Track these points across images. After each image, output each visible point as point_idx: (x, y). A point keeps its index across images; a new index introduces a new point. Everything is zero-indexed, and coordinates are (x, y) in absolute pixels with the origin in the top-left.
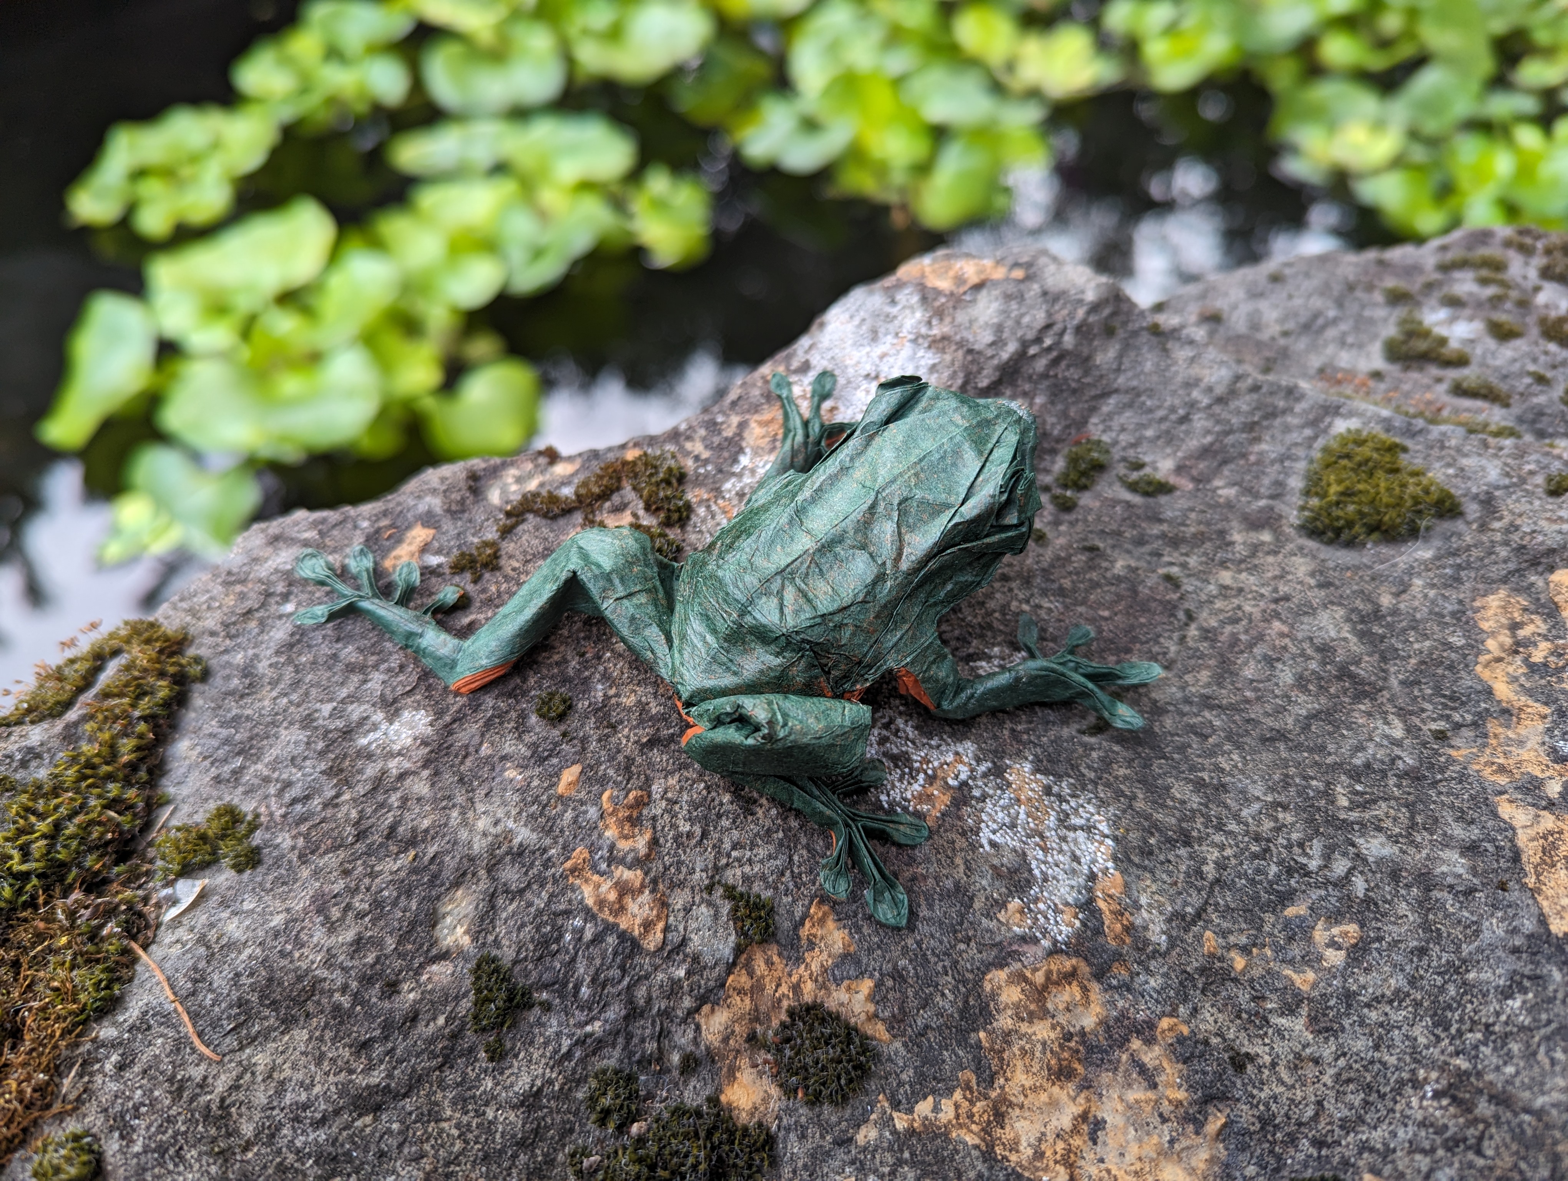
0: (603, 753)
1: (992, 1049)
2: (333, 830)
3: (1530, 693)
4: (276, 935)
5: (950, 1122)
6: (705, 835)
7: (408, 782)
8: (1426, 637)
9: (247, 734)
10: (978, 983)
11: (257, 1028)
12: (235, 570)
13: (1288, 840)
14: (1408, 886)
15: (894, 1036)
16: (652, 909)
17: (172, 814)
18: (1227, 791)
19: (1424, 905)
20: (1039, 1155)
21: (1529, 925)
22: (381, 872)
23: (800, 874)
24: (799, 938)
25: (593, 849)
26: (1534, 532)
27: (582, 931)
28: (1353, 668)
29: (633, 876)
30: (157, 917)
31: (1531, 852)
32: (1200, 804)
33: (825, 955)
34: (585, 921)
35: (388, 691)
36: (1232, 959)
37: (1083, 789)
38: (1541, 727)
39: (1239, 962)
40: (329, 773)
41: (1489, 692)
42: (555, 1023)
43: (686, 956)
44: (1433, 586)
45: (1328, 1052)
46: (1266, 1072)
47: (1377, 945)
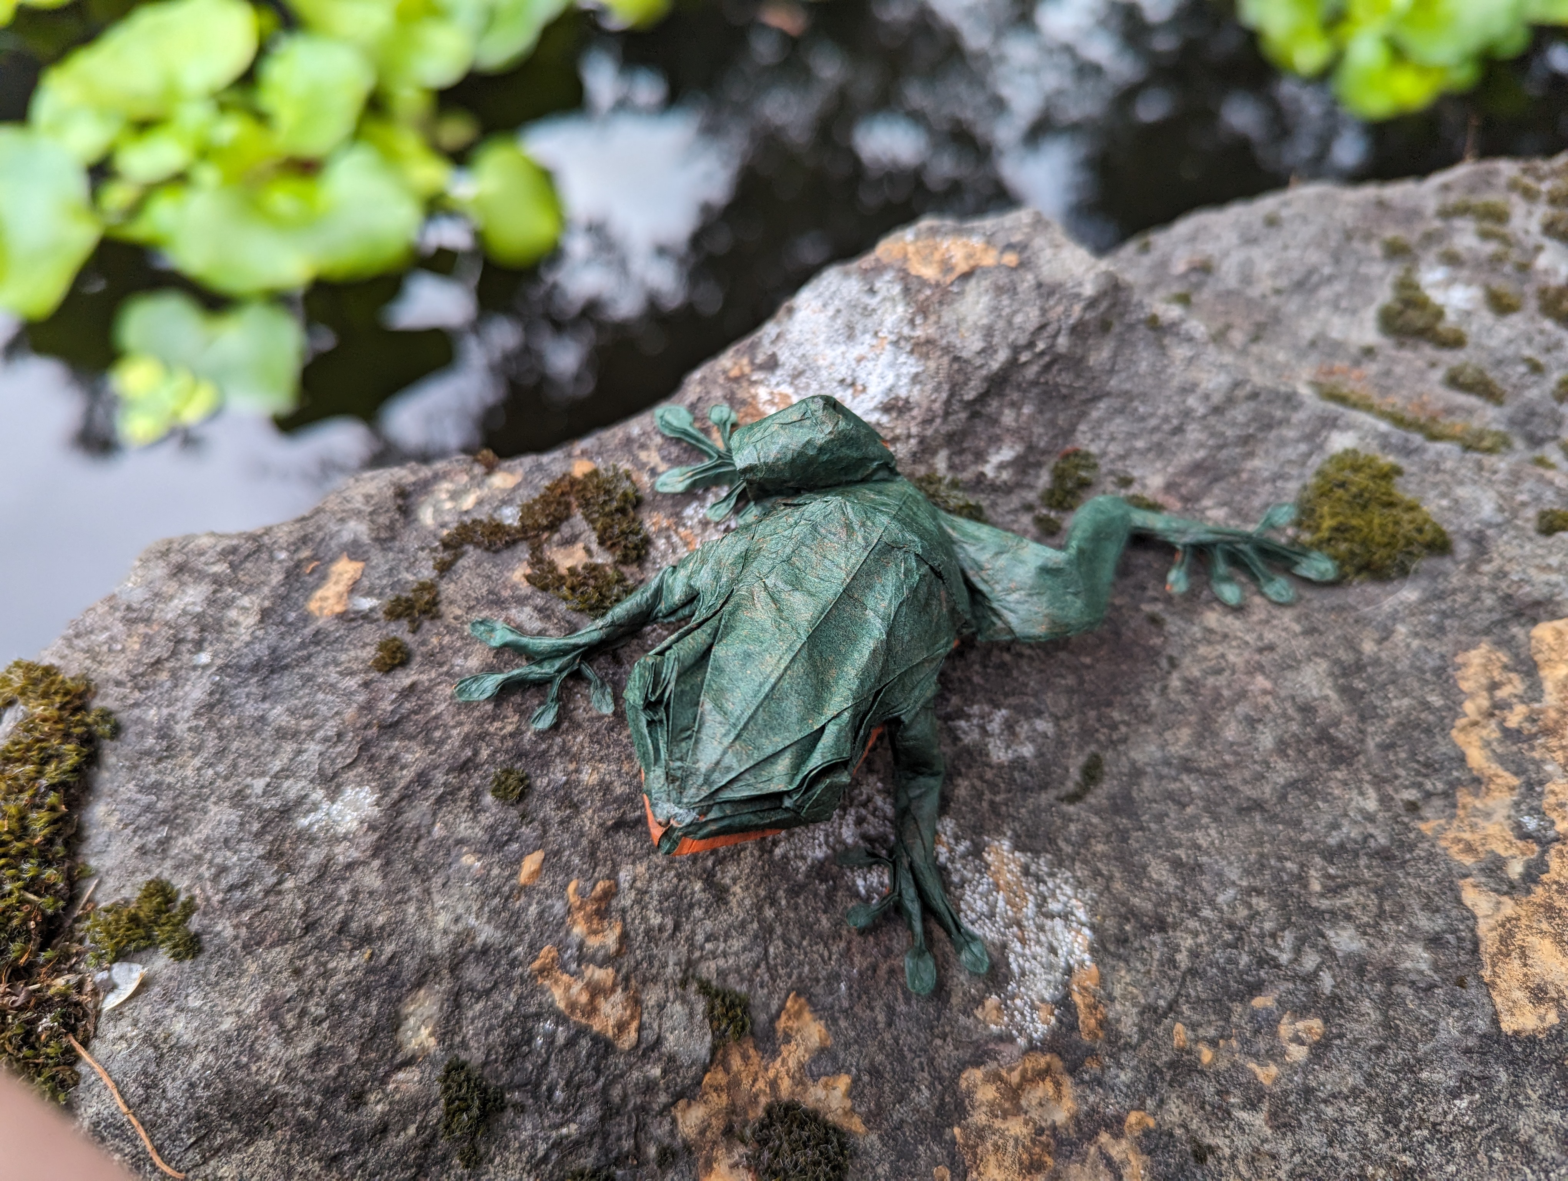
0: (566, 836)
1: (966, 1145)
2: (278, 921)
3: (1501, 760)
4: (229, 1042)
6: (677, 927)
7: (357, 873)
8: (1405, 694)
9: (170, 804)
10: (954, 1080)
11: (219, 1141)
12: (135, 606)
13: (1261, 929)
14: (1372, 981)
15: (870, 1129)
16: (625, 1009)
17: (97, 886)
18: (1202, 873)
19: (1386, 1002)
21: (1482, 1025)
22: (335, 971)
23: (776, 965)
24: (774, 1030)
25: (561, 947)
26: (1522, 580)
27: (553, 1034)
28: (1332, 731)
29: (603, 975)
30: (95, 1006)
31: (1489, 943)
32: (1177, 887)
33: (801, 1051)
34: (557, 1024)
35: (326, 764)
36: (1200, 1052)
37: (1060, 865)
38: (1509, 798)
39: (1206, 1055)
40: (268, 857)
41: (1462, 759)
42: (529, 1126)
43: (661, 1055)
44: (1416, 635)
45: (1284, 1147)
46: (1225, 1164)
47: (1338, 1042)
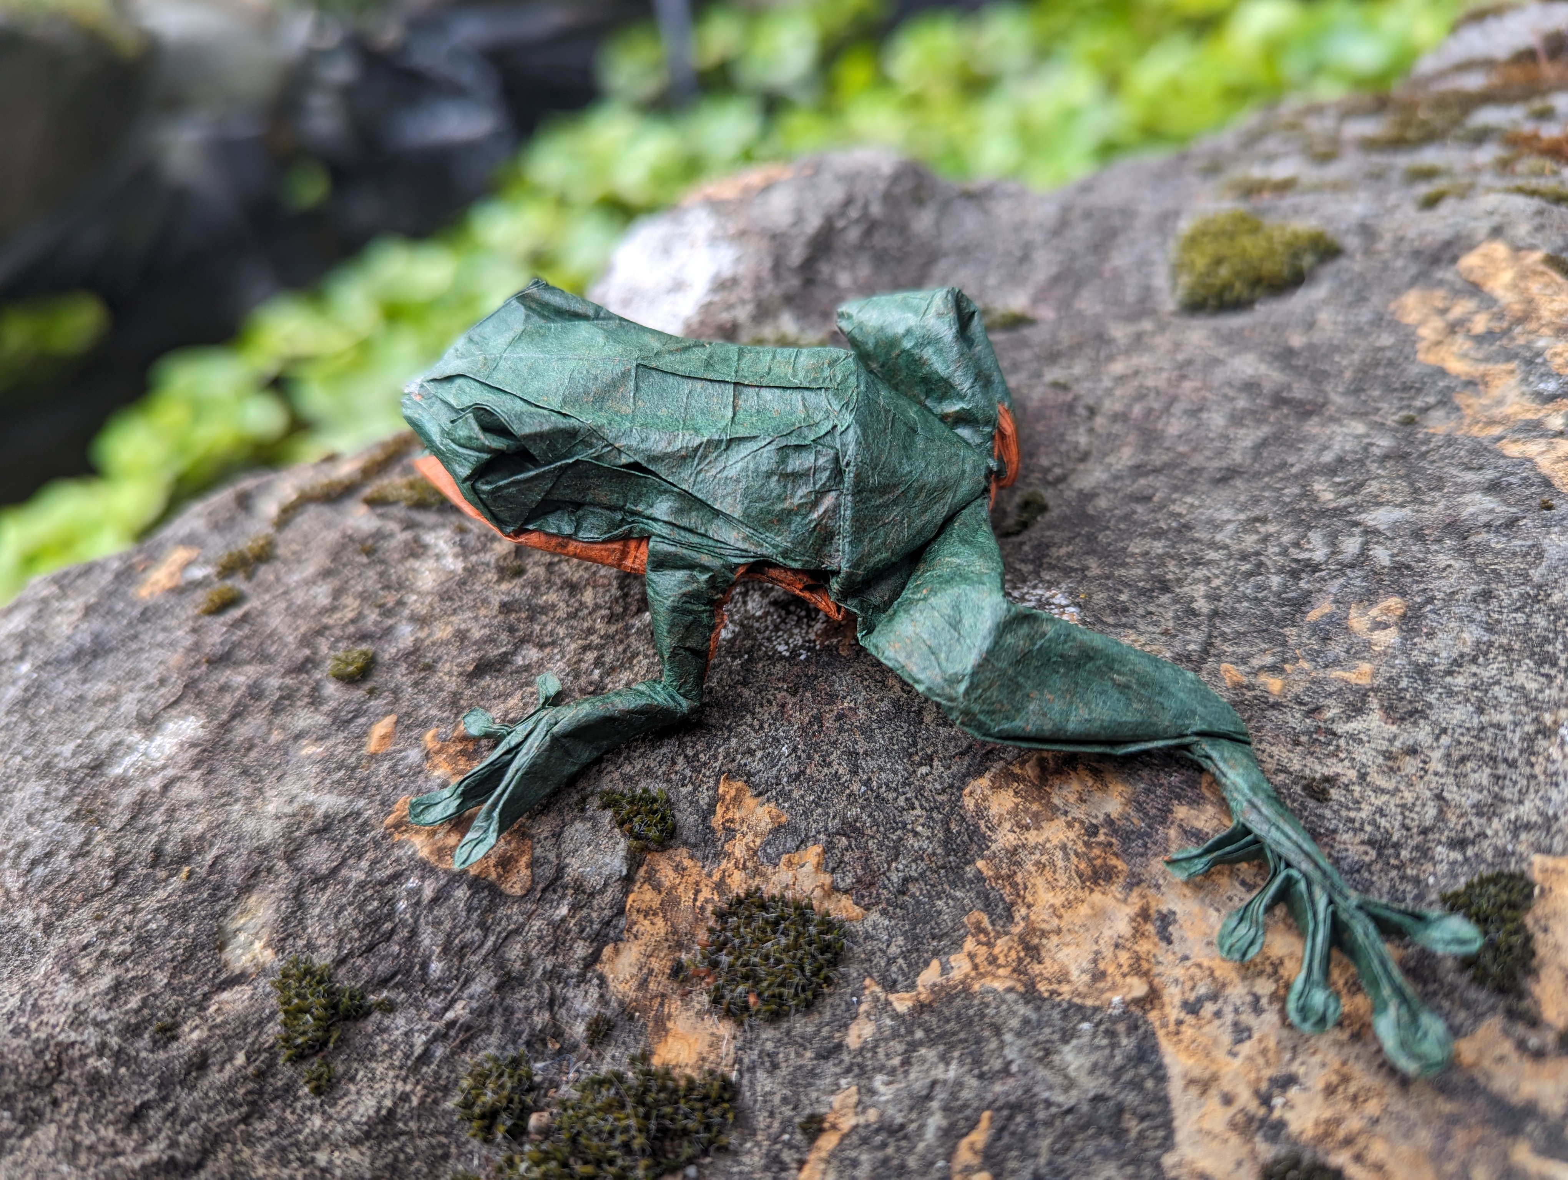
0: (421, 696)
1: (998, 877)
2: (83, 881)
3: (1487, 359)
5: (967, 976)
7: (175, 789)
8: (1351, 352)
10: (956, 804)
13: (1280, 545)
14: (1438, 541)
15: (867, 908)
18: (1191, 528)
19: (1465, 552)
20: (1098, 976)
24: (713, 831)
26: (1421, 235)
27: (418, 891)
28: (1285, 394)
32: (1166, 548)
33: (750, 837)
34: (423, 878)
35: (146, 709)
36: (1264, 684)
38: (1513, 381)
39: (1274, 684)
40: (75, 818)
41: (1442, 372)
42: (401, 1022)
43: (565, 887)
45: (1422, 734)
46: (1357, 788)
47: (1429, 607)
